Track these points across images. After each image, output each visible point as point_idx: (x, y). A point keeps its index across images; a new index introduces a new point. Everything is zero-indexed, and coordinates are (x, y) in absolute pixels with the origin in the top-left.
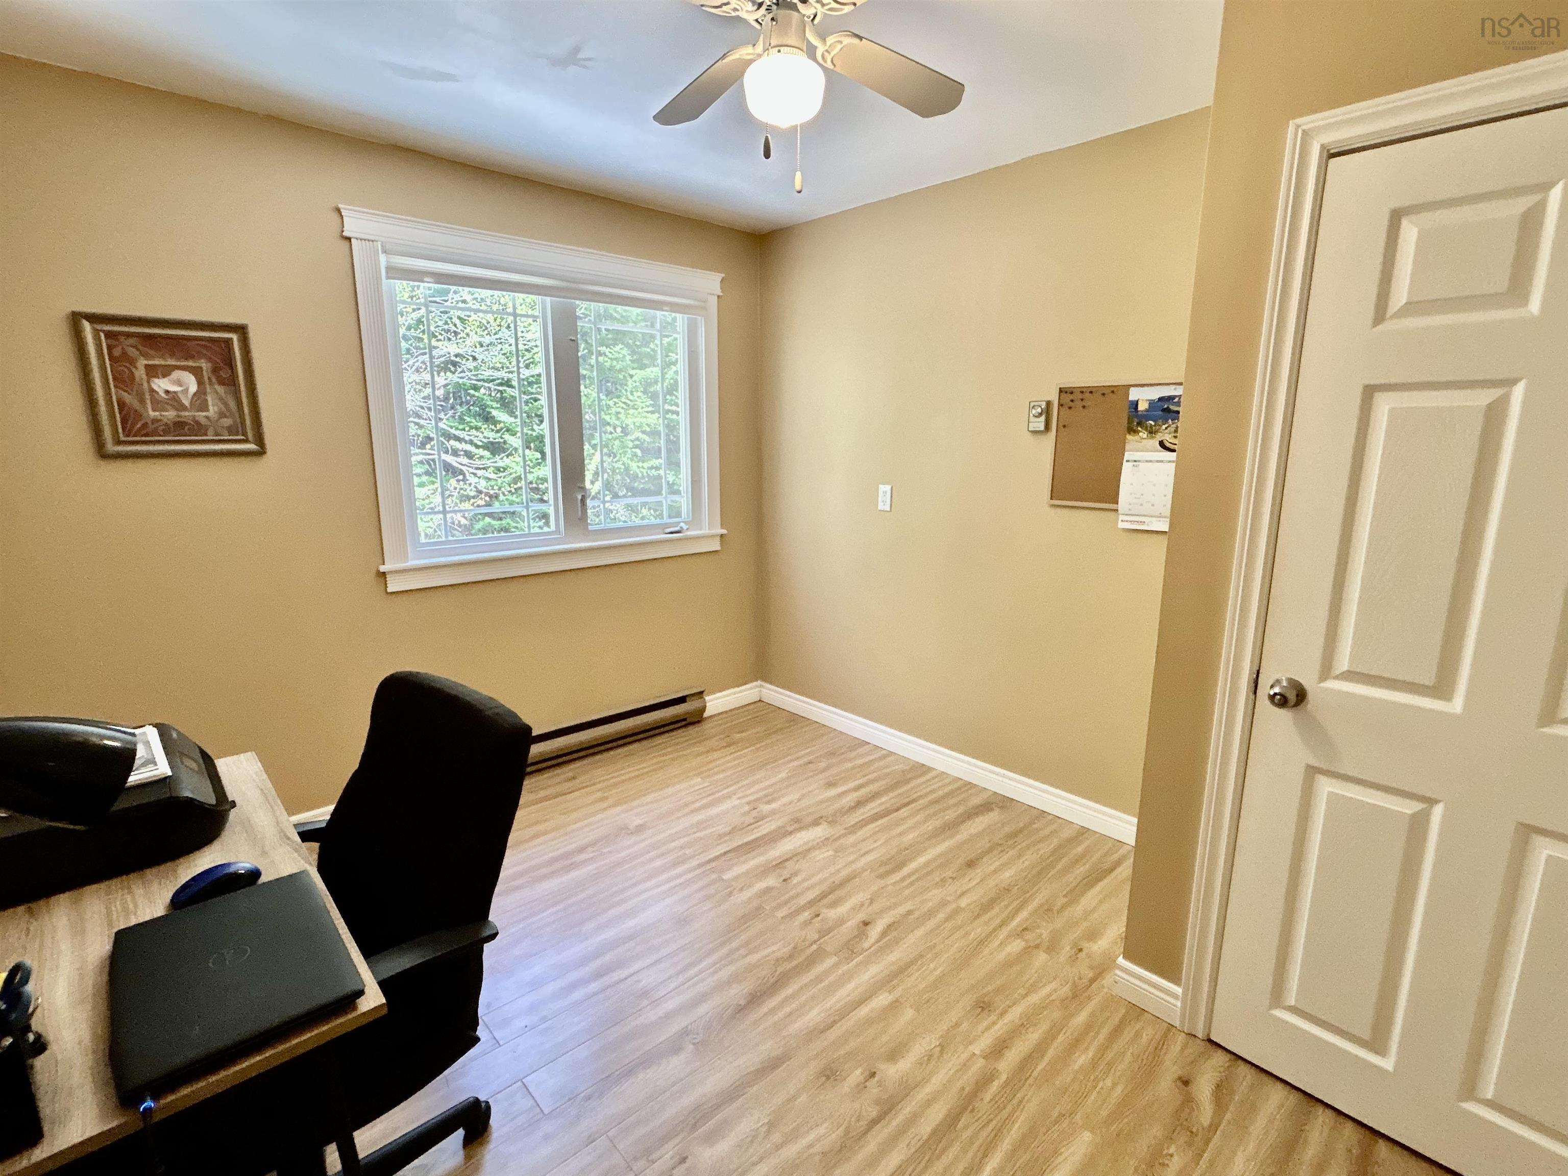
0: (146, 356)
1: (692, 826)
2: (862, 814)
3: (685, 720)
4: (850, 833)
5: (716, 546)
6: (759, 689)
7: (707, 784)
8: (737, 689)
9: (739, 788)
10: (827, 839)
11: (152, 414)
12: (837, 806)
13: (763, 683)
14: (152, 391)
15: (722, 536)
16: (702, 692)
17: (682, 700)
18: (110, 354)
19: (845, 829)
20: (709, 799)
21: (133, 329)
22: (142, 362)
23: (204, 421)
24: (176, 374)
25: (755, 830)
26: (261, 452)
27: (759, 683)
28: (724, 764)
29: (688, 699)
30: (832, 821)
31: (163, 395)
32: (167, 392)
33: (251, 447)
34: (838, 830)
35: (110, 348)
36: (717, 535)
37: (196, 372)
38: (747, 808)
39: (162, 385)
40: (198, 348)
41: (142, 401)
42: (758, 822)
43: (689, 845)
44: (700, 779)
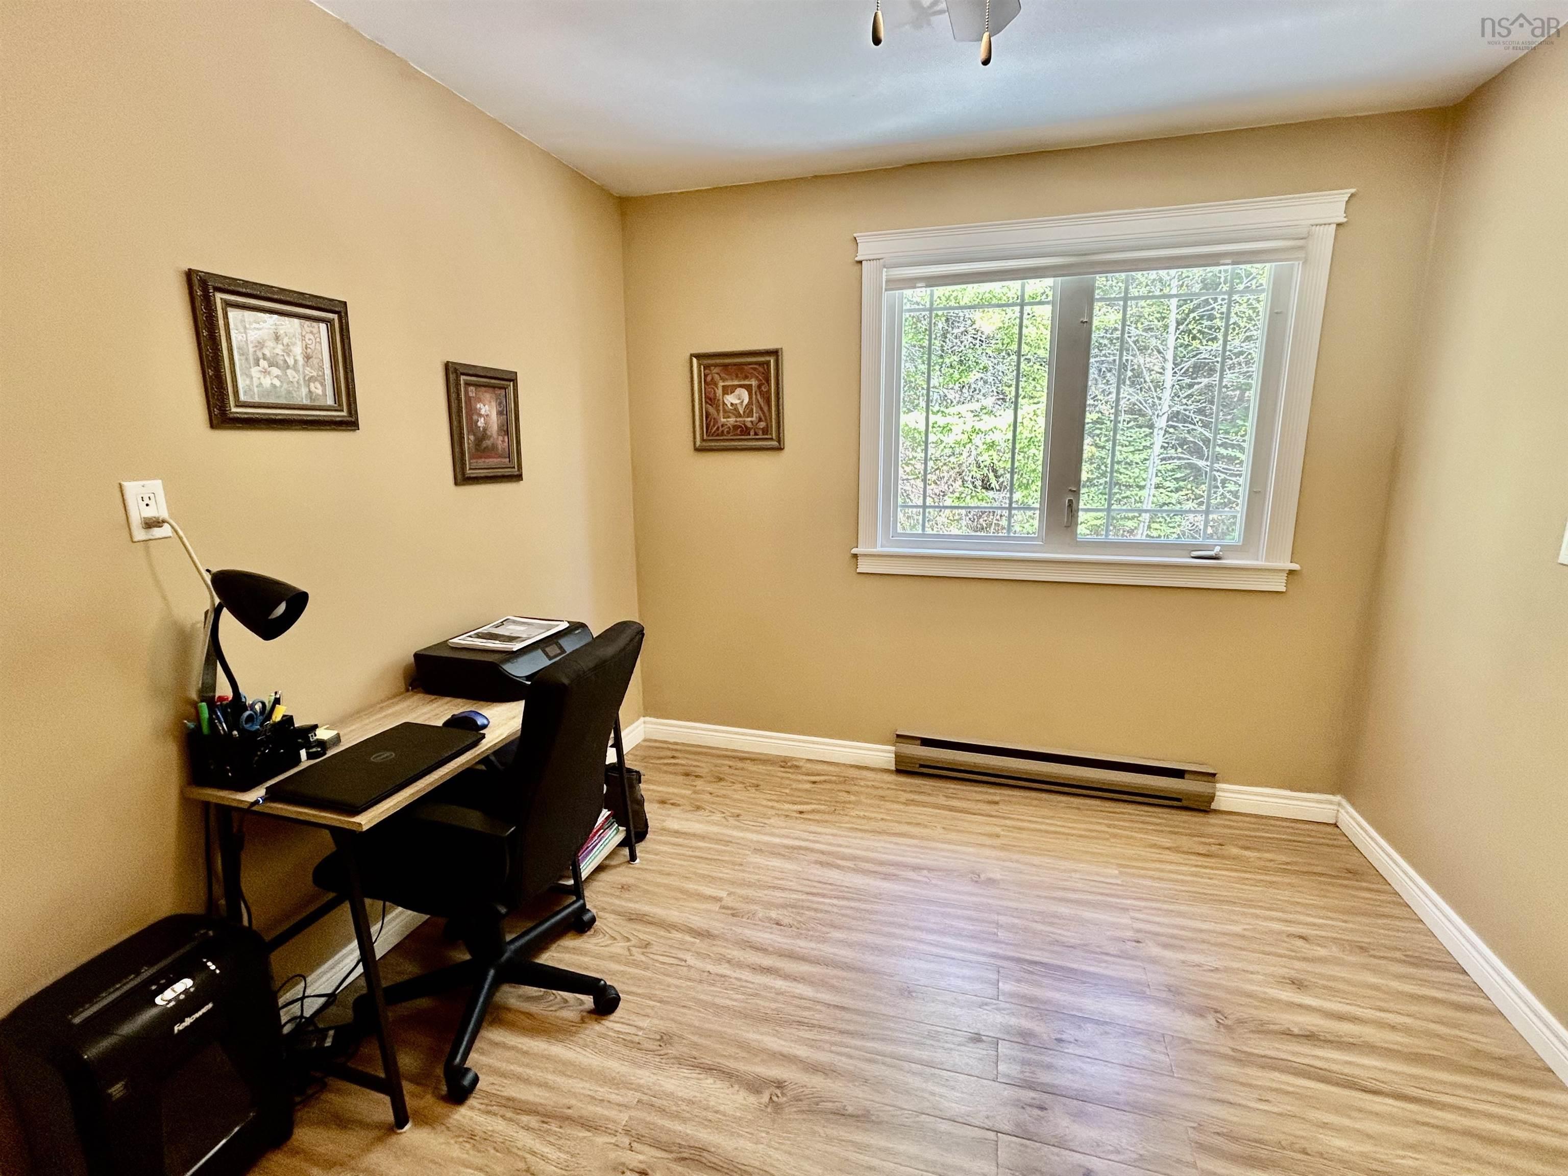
0: (724, 380)
1: (1041, 913)
2: (1294, 1054)
3: (1179, 800)
4: (1234, 1059)
5: (1278, 584)
6: (1335, 807)
7: (1119, 882)
8: (1288, 793)
9: (1146, 908)
10: (1188, 1041)
11: (723, 420)
12: (1264, 1015)
13: (1344, 802)
14: (724, 404)
15: (1291, 572)
16: (1214, 775)
17: (1179, 774)
18: (705, 380)
19: (1233, 1050)
20: (1100, 898)
21: (718, 361)
22: (721, 384)
23: (749, 425)
24: (739, 391)
25: (1103, 965)
26: (780, 449)
27: (1338, 798)
28: (1170, 872)
29: (1187, 776)
30: (1227, 1027)
31: (729, 405)
32: (732, 404)
33: (775, 443)
34: (1225, 1044)
35: (706, 376)
36: (1283, 570)
37: (748, 388)
38: (1129, 934)
39: (730, 399)
40: (752, 371)
41: (718, 411)
42: (1120, 957)
43: (1012, 928)
44: (1117, 872)
